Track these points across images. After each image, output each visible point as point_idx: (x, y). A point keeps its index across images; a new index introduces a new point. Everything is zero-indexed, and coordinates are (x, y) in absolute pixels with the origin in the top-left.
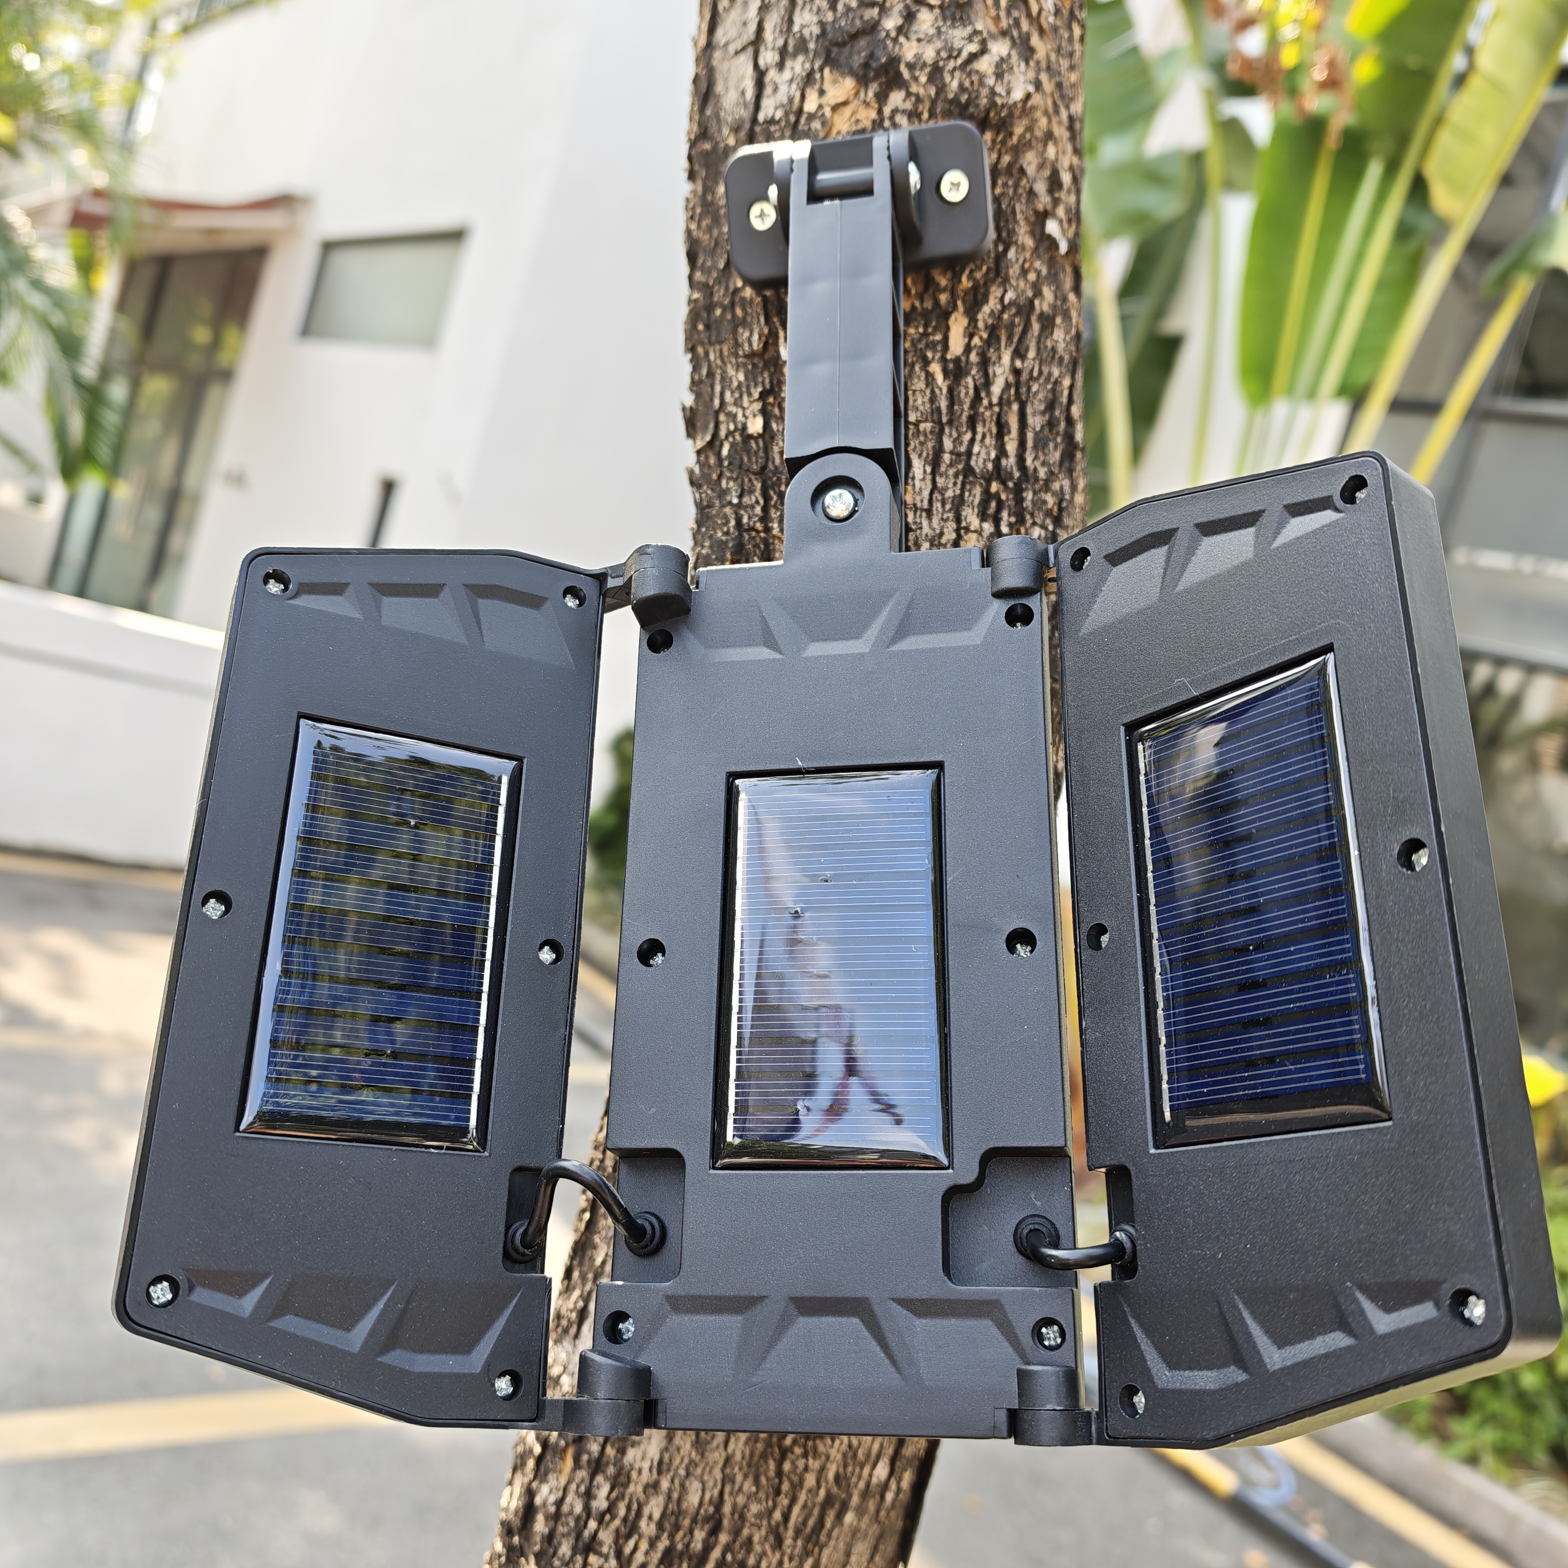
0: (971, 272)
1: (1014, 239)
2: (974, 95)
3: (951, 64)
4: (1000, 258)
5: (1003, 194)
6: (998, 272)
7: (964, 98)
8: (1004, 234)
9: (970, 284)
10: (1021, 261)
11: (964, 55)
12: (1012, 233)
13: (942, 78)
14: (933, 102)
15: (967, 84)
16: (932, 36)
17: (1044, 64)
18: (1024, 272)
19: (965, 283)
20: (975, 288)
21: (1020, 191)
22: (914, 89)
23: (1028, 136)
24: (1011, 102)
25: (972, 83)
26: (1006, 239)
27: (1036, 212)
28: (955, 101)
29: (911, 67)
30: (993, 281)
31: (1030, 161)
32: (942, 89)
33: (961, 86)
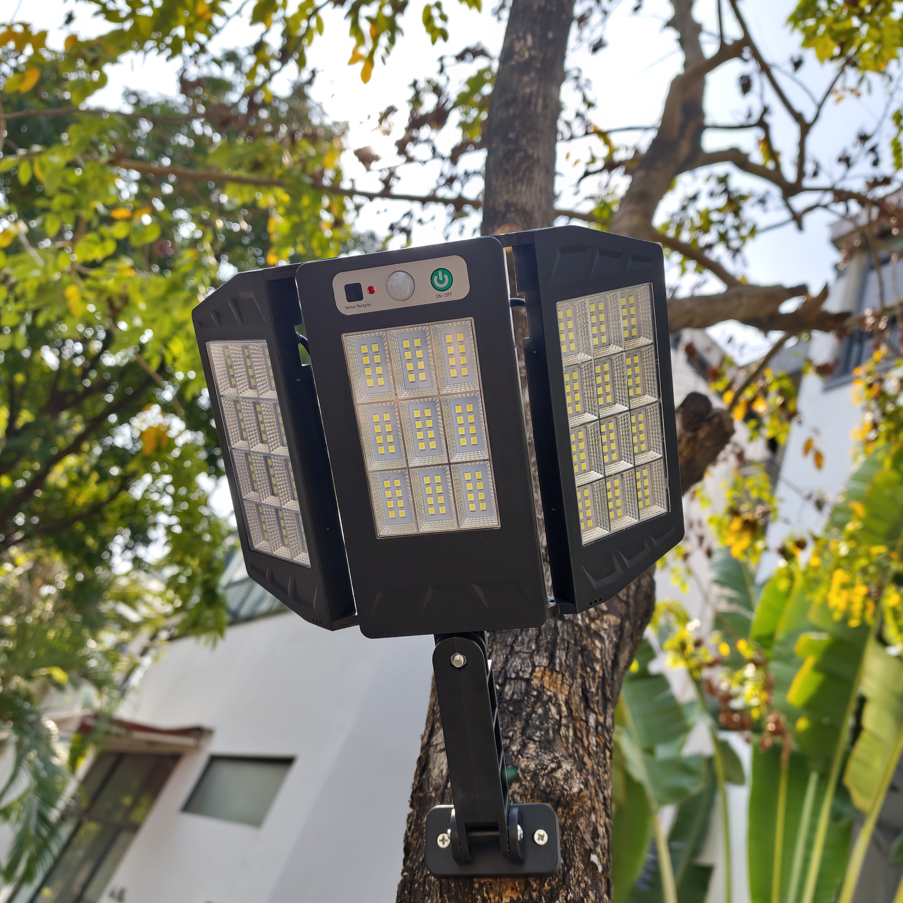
0: (550, 881)
1: (573, 864)
2: (553, 789)
3: (543, 773)
4: (565, 875)
5: (568, 839)
6: (564, 883)
7: (548, 790)
8: (568, 861)
9: (549, 888)
10: (577, 876)
11: (549, 768)
12: (572, 861)
13: (538, 779)
14: (533, 790)
15: (550, 783)
16: (534, 757)
17: (590, 771)
18: (578, 883)
19: (547, 887)
20: (552, 890)
21: (577, 838)
22: (524, 783)
23: (581, 810)
24: (571, 793)
25: (552, 783)
26: (568, 864)
27: (585, 850)
28: (544, 791)
29: (523, 771)
30: (562, 888)
31: (582, 823)
32: (537, 784)
33: (547, 784)
